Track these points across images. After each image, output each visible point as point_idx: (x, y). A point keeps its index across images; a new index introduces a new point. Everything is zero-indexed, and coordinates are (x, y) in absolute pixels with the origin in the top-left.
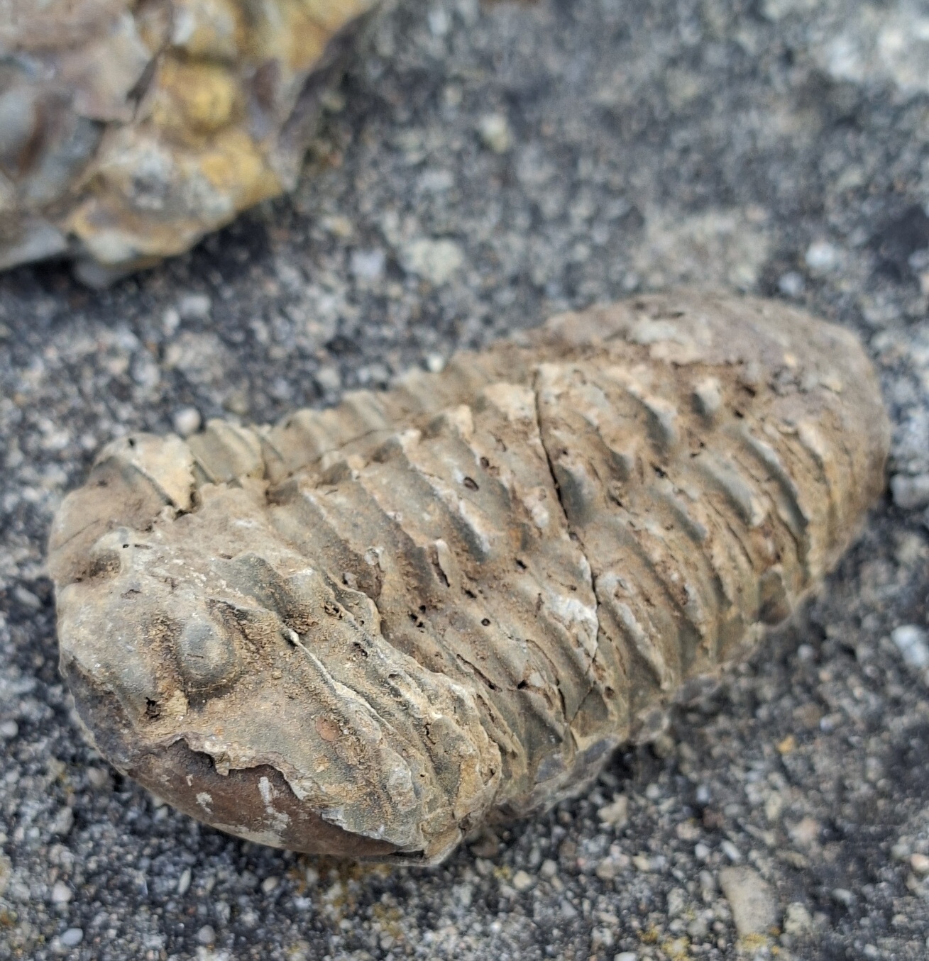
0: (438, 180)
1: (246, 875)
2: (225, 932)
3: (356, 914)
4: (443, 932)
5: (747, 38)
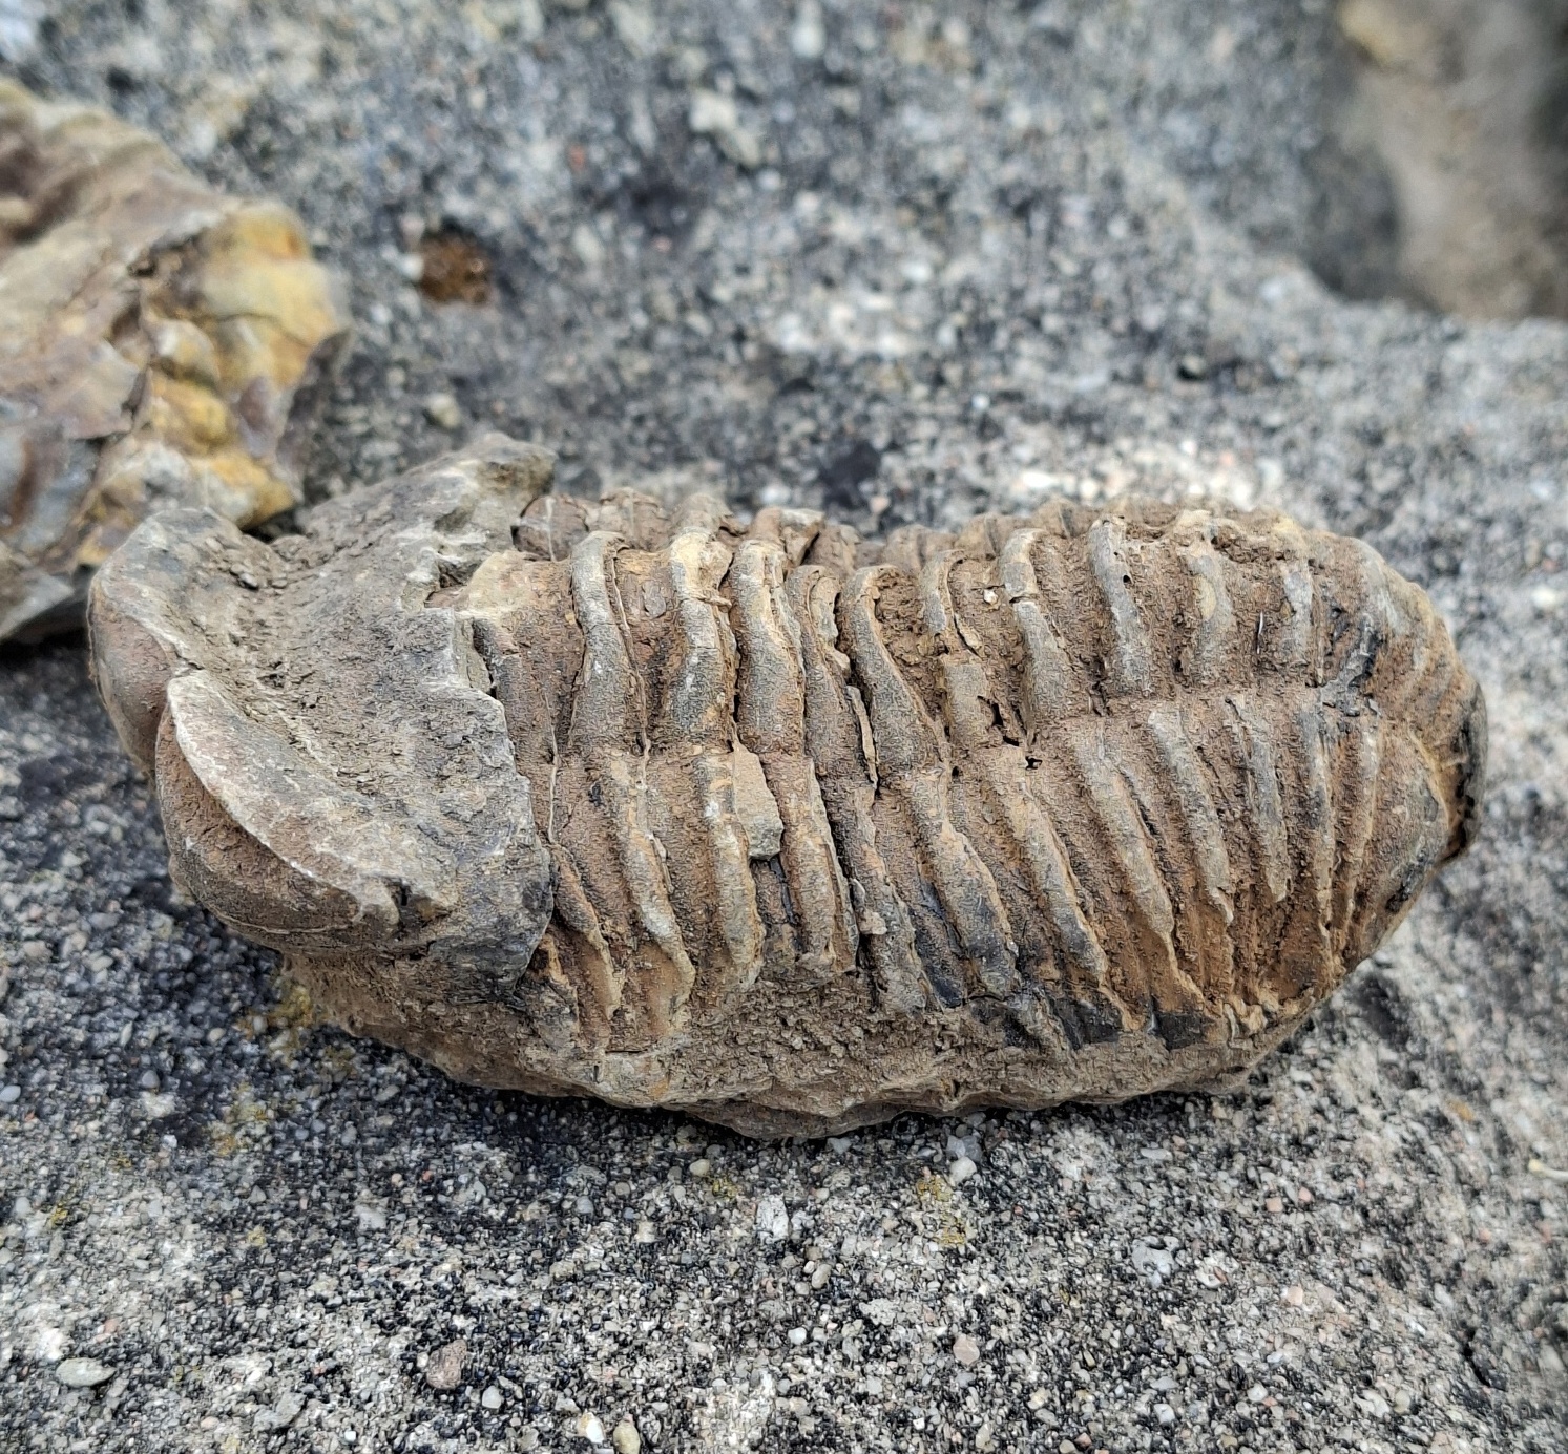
0: (384, 448)
1: (191, 1028)
2: (170, 1080)
3: (305, 1056)
4: (396, 1066)
5: (697, 321)
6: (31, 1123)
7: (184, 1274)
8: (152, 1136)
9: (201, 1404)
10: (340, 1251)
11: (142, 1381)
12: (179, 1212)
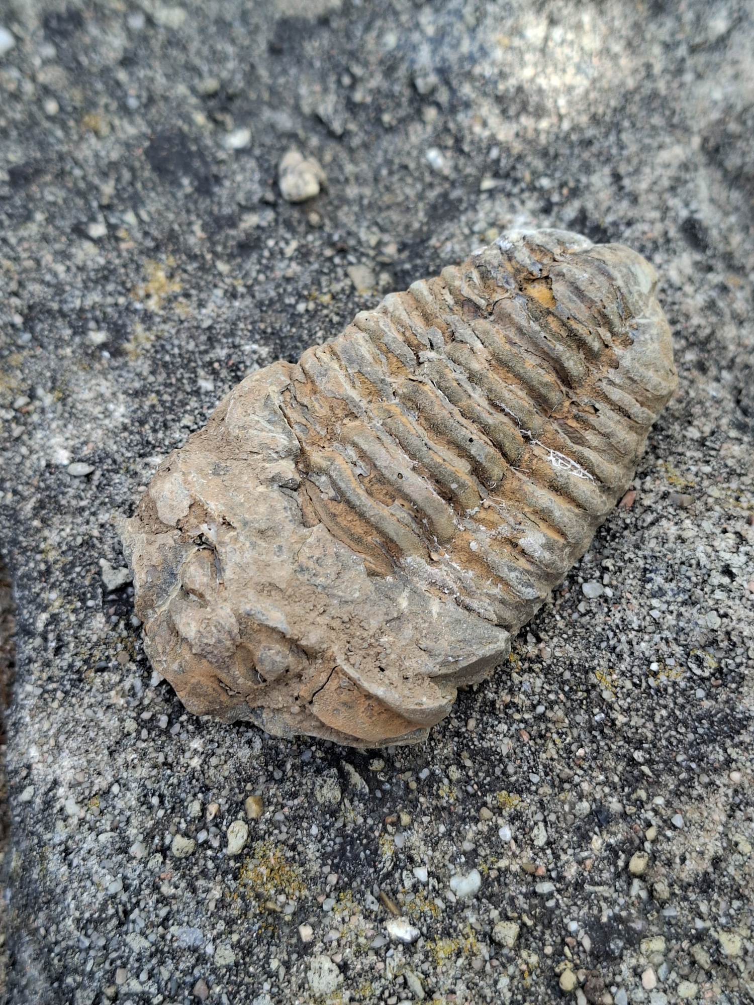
6: (39, 351)
7: (121, 419)
8: (97, 353)
9: (137, 480)
10: (193, 403)
11: (108, 471)
12: (115, 389)
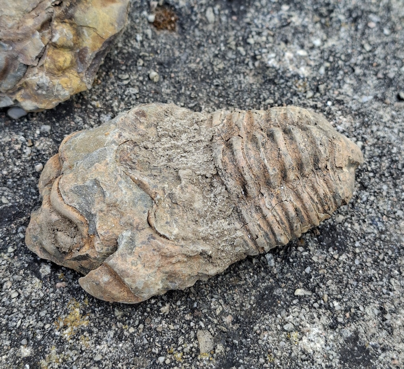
1: (40, 323)
2: (31, 341)
4: (103, 346)
